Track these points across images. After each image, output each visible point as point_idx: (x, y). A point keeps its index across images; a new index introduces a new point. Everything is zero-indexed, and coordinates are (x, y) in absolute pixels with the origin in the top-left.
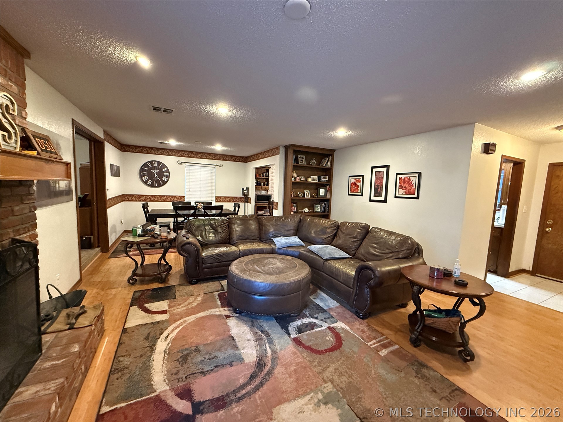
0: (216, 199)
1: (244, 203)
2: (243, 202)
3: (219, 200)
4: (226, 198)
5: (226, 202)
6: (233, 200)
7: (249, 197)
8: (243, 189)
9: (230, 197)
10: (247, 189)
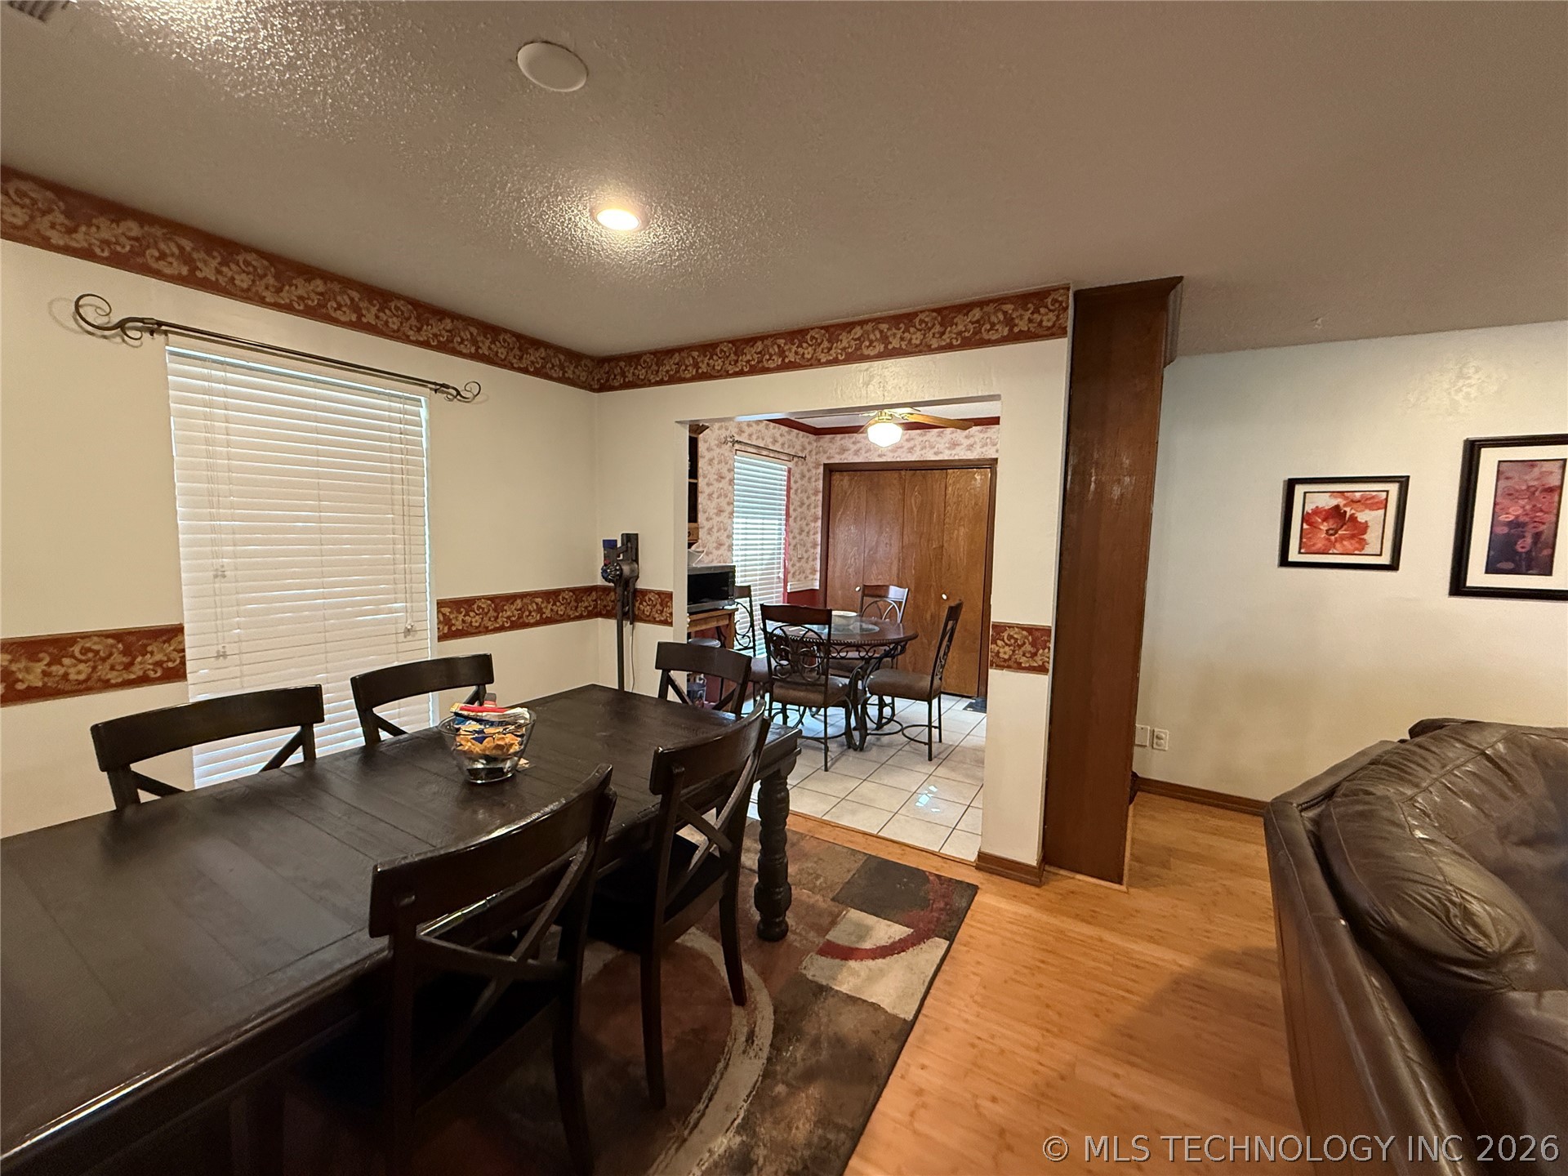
0: (444, 621)
1: (613, 623)
2: (608, 615)
3: (459, 625)
4: (499, 602)
5: (502, 629)
6: (540, 610)
7: (641, 585)
8: (609, 545)
9: (523, 596)
10: (631, 540)
